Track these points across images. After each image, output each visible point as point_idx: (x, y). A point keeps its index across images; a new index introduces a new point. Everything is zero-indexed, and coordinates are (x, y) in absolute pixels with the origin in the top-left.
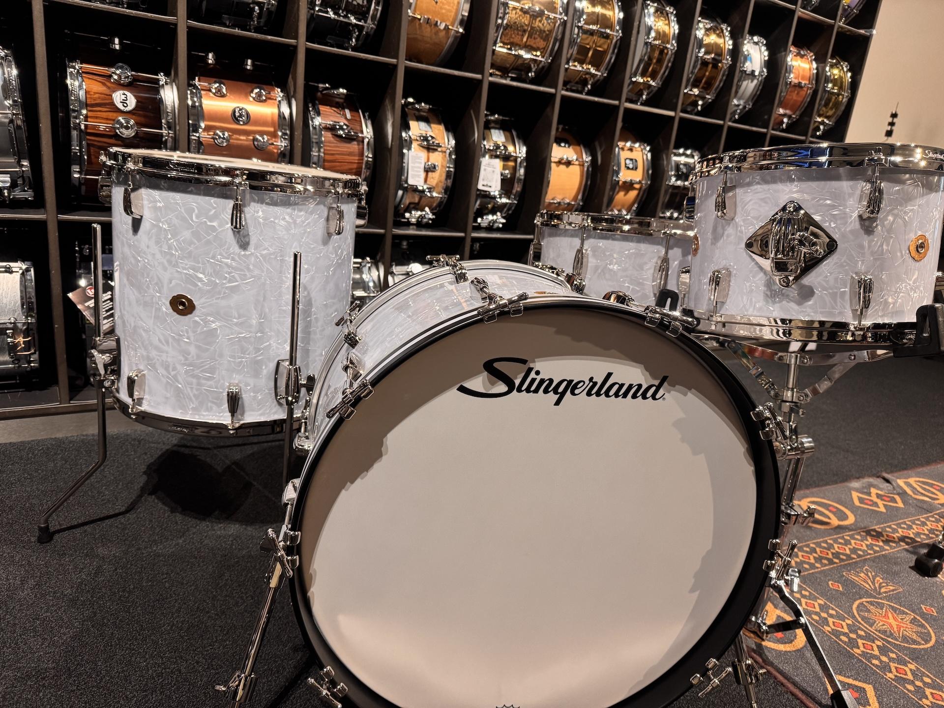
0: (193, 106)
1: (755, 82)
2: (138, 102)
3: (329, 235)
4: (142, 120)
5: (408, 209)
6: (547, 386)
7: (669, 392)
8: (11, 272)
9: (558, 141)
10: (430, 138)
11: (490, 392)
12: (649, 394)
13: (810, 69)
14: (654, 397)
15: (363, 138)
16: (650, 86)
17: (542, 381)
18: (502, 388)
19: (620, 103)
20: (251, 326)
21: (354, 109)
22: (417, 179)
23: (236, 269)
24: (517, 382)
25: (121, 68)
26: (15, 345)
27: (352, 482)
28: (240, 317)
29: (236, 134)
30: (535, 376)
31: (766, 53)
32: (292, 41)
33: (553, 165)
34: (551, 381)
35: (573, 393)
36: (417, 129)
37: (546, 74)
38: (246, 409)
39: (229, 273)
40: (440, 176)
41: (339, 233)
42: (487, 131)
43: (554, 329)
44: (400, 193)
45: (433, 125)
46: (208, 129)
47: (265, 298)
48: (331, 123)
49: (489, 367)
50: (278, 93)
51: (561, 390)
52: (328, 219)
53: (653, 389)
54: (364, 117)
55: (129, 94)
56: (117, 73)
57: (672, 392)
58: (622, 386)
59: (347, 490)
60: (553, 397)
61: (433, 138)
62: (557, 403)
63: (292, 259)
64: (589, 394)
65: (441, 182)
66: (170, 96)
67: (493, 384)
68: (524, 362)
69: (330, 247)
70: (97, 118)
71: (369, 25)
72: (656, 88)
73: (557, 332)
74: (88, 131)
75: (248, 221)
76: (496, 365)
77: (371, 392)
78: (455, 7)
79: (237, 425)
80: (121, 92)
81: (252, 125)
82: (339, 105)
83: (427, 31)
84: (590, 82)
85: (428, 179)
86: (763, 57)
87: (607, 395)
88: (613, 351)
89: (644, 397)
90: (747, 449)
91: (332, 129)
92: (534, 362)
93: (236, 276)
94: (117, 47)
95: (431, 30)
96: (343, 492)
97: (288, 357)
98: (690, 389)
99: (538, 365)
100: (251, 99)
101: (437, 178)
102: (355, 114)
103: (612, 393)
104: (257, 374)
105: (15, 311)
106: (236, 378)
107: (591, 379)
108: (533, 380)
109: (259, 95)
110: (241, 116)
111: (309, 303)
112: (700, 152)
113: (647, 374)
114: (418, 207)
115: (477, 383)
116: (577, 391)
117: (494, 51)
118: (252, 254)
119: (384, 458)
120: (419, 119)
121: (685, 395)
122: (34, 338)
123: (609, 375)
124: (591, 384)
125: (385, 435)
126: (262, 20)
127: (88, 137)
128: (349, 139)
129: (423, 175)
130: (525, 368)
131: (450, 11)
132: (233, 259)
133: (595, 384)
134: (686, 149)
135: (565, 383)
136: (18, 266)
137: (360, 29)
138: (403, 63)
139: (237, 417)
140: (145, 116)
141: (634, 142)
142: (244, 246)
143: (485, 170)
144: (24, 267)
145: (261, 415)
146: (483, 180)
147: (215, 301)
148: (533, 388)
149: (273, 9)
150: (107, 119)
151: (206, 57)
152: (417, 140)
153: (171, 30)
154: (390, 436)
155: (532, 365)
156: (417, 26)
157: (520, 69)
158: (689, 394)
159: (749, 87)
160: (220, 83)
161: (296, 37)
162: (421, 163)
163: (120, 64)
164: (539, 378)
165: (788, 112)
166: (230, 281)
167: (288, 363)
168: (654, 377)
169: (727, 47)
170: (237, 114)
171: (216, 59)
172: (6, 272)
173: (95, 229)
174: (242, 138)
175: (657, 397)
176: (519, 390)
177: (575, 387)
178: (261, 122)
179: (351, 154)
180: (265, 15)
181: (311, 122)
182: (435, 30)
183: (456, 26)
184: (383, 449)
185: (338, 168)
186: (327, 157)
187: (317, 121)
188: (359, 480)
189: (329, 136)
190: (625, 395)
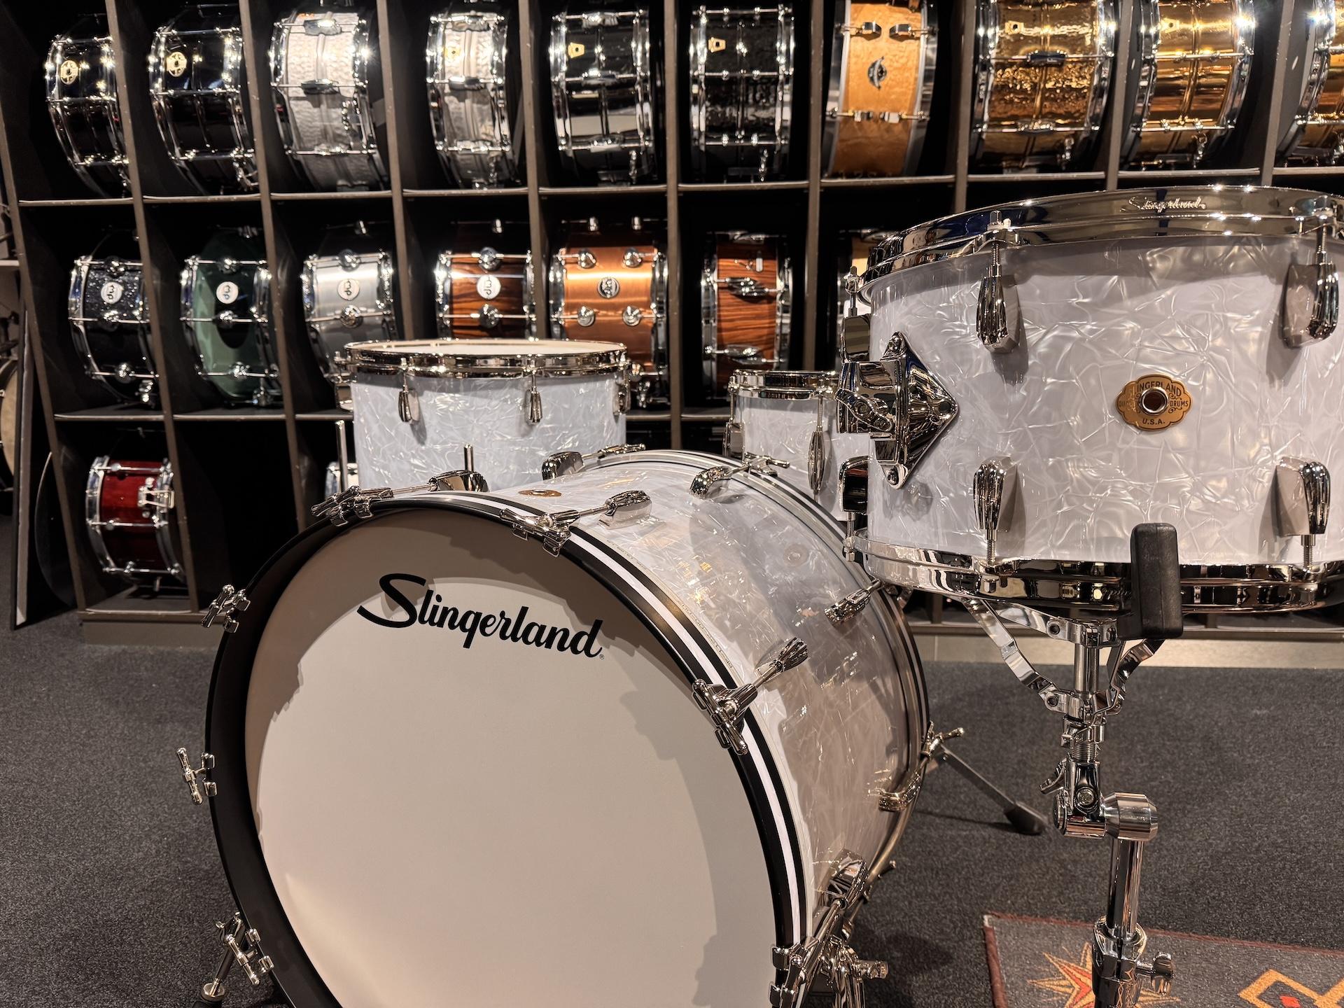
0: (555, 283)
2: (502, 286)
3: (529, 423)
4: (506, 305)
7: (608, 647)
11: (392, 619)
12: (581, 645)
14: (587, 650)
15: (776, 294)
17: (446, 611)
18: (402, 616)
19: (1261, 170)
21: (768, 257)
24: (418, 608)
25: (486, 252)
27: (278, 713)
29: (603, 309)
30: (437, 603)
32: (664, 187)
34: (456, 611)
35: (484, 634)
41: (536, 421)
43: (448, 540)
46: (570, 308)
48: (731, 280)
49: (385, 584)
50: (655, 254)
51: (468, 625)
52: (524, 406)
53: (584, 639)
54: (782, 266)
55: (494, 279)
56: (486, 257)
57: (613, 648)
58: (542, 628)
59: (275, 721)
60: (461, 636)
62: (467, 644)
63: (463, 453)
64: (502, 636)
67: (393, 609)
68: (421, 581)
70: (461, 309)
71: (780, 142)
73: (454, 544)
74: (455, 324)
75: (424, 412)
76: (394, 583)
78: (911, 87)
80: (486, 278)
81: (622, 297)
82: (747, 253)
83: (873, 130)
84: (1203, 146)
87: (526, 639)
88: (523, 575)
89: (574, 650)
91: (733, 287)
92: (433, 583)
93: (417, 474)
94: (499, 230)
95: (879, 128)
96: (272, 722)
98: (637, 646)
99: (439, 587)
100: (623, 265)
102: (769, 263)
103: (531, 637)
107: (502, 614)
108: (435, 608)
109: (632, 259)
113: (573, 614)
115: (377, 604)
116: (488, 630)
117: (976, 137)
118: (430, 449)
119: (301, 688)
121: (632, 654)
123: (524, 611)
124: (503, 621)
125: (298, 661)
127: (455, 331)
130: (423, 590)
131: (904, 94)
133: (509, 622)
135: (472, 617)
137: (771, 149)
138: (818, 182)
140: (508, 302)
148: (436, 620)
150: (471, 309)
151: (588, 225)
153: (522, 202)
154: (302, 661)
155: (431, 587)
156: (852, 128)
157: (1043, 153)
160: (588, 252)
161: (667, 182)
163: (486, 249)
164: (441, 605)
168: (583, 620)
170: (604, 286)
171: (599, 224)
173: (338, 426)
174: (610, 313)
175: (593, 651)
176: (422, 621)
177: (485, 623)
178: (633, 290)
179: (758, 317)
180: (644, 160)
181: (703, 283)
182: (883, 127)
183: (915, 113)
184: (299, 677)
185: (742, 337)
186: (724, 325)
187: (710, 280)
188: (283, 711)
189: (727, 297)
190: (549, 644)
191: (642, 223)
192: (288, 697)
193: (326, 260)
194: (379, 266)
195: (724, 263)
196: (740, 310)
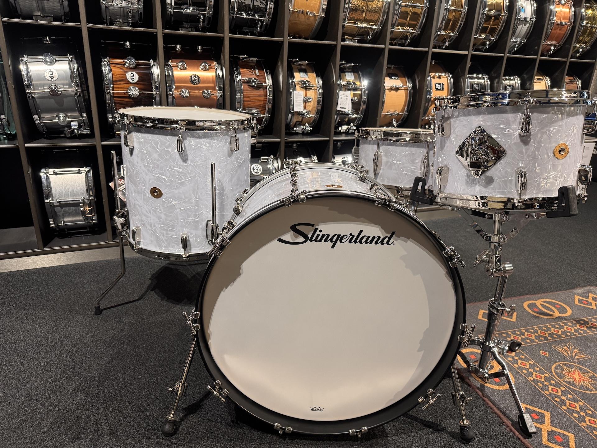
0: (169, 76)
1: (528, 25)
2: (139, 77)
3: (232, 151)
4: (142, 87)
5: (295, 126)
6: (326, 238)
7: (396, 240)
8: (81, 173)
9: (390, 75)
10: (307, 82)
11: (295, 242)
12: (385, 241)
13: (570, 12)
14: (388, 243)
15: (266, 86)
16: (451, 36)
17: (323, 235)
18: (302, 239)
19: (429, 49)
20: (192, 203)
21: (260, 69)
22: (299, 107)
23: (182, 173)
24: (310, 236)
25: (130, 59)
26: (85, 211)
27: (226, 288)
28: (186, 198)
29: (193, 90)
30: (319, 233)
31: (535, 5)
32: (221, 35)
33: (387, 91)
34: (328, 235)
35: (341, 242)
36: (299, 77)
37: (378, 37)
38: (192, 246)
39: (179, 175)
40: (314, 104)
41: (237, 150)
42: (342, 74)
43: (328, 208)
44: (290, 116)
45: (309, 74)
46: (178, 88)
47: (198, 188)
48: (247, 79)
49: (294, 228)
50: (215, 64)
51: (334, 240)
52: (230, 143)
53: (387, 239)
54: (267, 73)
55: (134, 73)
56: (128, 62)
57: (399, 241)
58: (368, 237)
59: (224, 292)
60: (330, 244)
61: (308, 82)
62: (333, 247)
63: (210, 166)
64: (350, 242)
65: (314, 107)
66: (156, 71)
67: (296, 237)
68: (313, 225)
69: (233, 157)
70: (118, 88)
71: (267, 19)
72: (455, 37)
73: (330, 209)
74: (115, 95)
75: (187, 148)
76: (297, 227)
77: (229, 243)
78: (319, 2)
79: (187, 255)
80: (131, 72)
81: (202, 84)
82: (251, 67)
83: (302, 17)
84: (410, 38)
85: (307, 106)
86: (533, 8)
87: (360, 242)
88: (362, 219)
89: (382, 243)
90: (447, 272)
91: (247, 82)
92: (318, 225)
93: (182, 177)
94: (129, 47)
95: (305, 18)
96: (222, 293)
97: (211, 219)
98: (409, 239)
99: (320, 227)
100: (200, 69)
101: (312, 105)
102: (261, 72)
103: (363, 241)
104: (196, 228)
105: (83, 194)
106: (186, 231)
107: (351, 234)
108: (318, 235)
109: (205, 67)
110: (195, 80)
111: (223, 189)
112: (488, 75)
113: (383, 231)
114: (301, 123)
115: (288, 237)
116: (343, 241)
117: (344, 26)
118: (190, 165)
119: (241, 275)
120: (301, 70)
121: (406, 242)
122: (93, 208)
123: (361, 232)
124: (351, 236)
125: (242, 264)
126: (205, 23)
127: (115, 99)
128: (259, 87)
129: (303, 104)
130: (313, 229)
131: (316, 4)
132: (180, 168)
133: (353, 236)
134: (478, 74)
135: (336, 236)
136: (84, 170)
137: (262, 22)
138: (288, 39)
139: (187, 250)
140: (143, 85)
141: (442, 73)
142: (185, 161)
143: (341, 98)
144: (87, 170)
145: (200, 249)
146: (340, 104)
147: (172, 190)
148: (318, 239)
149: (211, 16)
150: (124, 88)
151: (176, 47)
152: (299, 84)
153: (154, 36)
154: (243, 264)
155: (317, 227)
156: (297, 16)
157: (362, 35)
158: (409, 242)
159: (523, 29)
160: (183, 62)
161: (223, 32)
162: (301, 97)
163: (129, 57)
164: (321, 234)
165: (554, 43)
166: (179, 180)
167: (212, 222)
168: (387, 232)
169: (505, 3)
170: (193, 79)
171: (181, 48)
172: (78, 173)
173: (112, 154)
174: (197, 92)
175: (390, 243)
176: (311, 240)
177: (342, 238)
178: (207, 81)
179: (259, 96)
180: (206, 20)
181: (236, 79)
182: (307, 17)
183: (319, 13)
184: (241, 271)
185: (252, 105)
186: (246, 99)
187: (239, 78)
188: (229, 287)
189: (246, 86)
190: (371, 242)
191: (202, 49)
192: (234, 280)
193: (32, 58)
194: (69, 64)
195: (243, 71)
196: (252, 92)
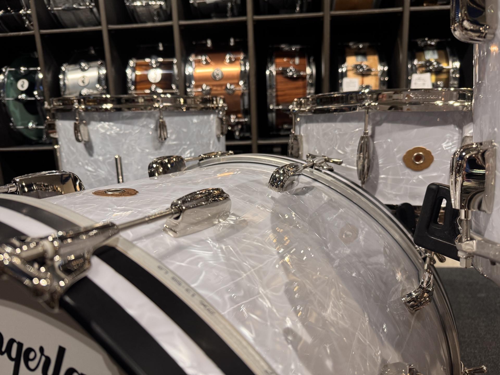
2: (162, 77)
4: (164, 86)
10: (364, 67)
15: (306, 76)
21: (301, 57)
25: (153, 59)
29: (215, 87)
36: (354, 61)
42: (419, 53)
45: (368, 57)
48: (282, 69)
50: (241, 55)
56: (152, 62)
61: (367, 66)
70: (141, 89)
81: (224, 80)
82: (291, 55)
91: (282, 73)
94: (162, 49)
100: (225, 64)
102: (302, 60)
109: (230, 59)
120: (358, 54)
138: (328, 14)
142: (91, 154)
150: (146, 89)
151: (206, 43)
152: (352, 69)
160: (206, 56)
161: (247, 15)
163: (152, 56)
170: (215, 74)
174: (219, 89)
178: (231, 75)
180: (235, 7)
181: (268, 72)
185: (288, 100)
186: (279, 93)
187: (271, 70)
189: (281, 78)
191: (235, 42)
193: (72, 67)
194: (99, 69)
195: (278, 60)
196: (287, 85)
